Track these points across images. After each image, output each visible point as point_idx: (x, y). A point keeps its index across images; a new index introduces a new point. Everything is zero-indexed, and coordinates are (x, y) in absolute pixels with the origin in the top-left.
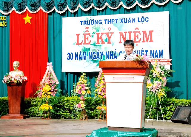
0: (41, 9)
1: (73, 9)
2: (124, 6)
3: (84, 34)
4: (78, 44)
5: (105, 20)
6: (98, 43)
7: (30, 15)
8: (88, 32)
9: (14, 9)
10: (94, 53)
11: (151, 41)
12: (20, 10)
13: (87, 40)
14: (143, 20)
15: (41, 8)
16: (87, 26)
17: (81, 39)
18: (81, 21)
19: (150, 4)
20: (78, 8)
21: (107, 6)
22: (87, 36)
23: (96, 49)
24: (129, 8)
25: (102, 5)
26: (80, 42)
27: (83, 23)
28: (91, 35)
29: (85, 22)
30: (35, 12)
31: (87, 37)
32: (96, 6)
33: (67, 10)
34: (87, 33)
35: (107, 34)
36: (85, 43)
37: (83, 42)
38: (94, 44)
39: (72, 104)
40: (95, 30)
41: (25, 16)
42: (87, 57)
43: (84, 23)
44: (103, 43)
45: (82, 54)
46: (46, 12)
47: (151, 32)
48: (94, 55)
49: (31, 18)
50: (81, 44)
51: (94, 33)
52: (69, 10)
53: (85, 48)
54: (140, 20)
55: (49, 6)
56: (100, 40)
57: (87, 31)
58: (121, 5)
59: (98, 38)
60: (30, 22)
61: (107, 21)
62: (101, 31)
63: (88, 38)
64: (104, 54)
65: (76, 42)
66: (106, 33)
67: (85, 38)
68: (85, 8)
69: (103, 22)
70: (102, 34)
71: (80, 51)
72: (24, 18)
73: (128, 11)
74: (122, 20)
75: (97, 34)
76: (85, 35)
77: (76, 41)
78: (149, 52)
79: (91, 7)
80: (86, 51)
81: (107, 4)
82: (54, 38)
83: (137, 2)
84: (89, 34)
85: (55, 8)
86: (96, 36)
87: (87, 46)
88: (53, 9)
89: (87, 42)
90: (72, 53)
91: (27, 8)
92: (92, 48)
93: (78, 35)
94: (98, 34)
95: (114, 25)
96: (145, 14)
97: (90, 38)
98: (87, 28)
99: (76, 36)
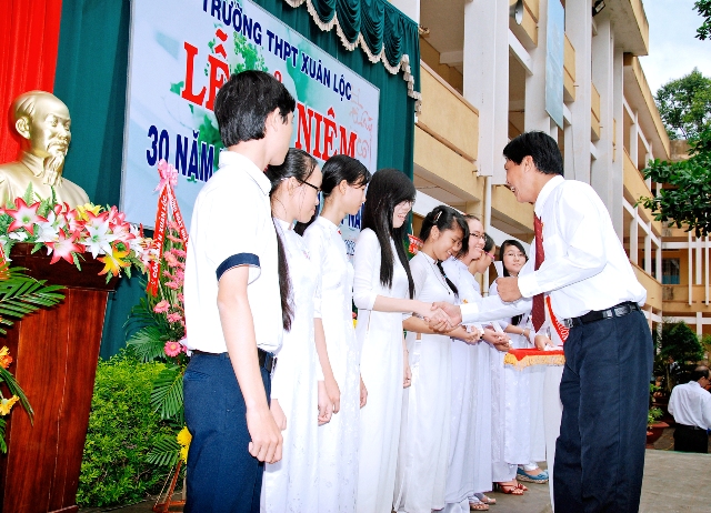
2: (311, 9)
3: (211, 59)
4: (188, 95)
5: (270, 34)
8: (225, 55)
14: (342, 87)
16: (223, 26)
17: (201, 77)
19: (356, 43)
22: (219, 73)
24: (322, 28)
26: (196, 92)
31: (218, 78)
34: (220, 57)
36: (211, 105)
37: (208, 96)
40: (241, 61)
43: (214, 7)
45: (199, 150)
50: (200, 100)
53: (209, 126)
54: (337, 85)
57: (220, 49)
58: (305, 4)
61: (273, 42)
65: (181, 84)
67: (213, 82)
69: (265, 39)
71: (195, 135)
74: (305, 61)
76: (213, 63)
77: (184, 79)
80: (213, 143)
83: (335, 19)
84: (225, 69)
90: (165, 134)
93: (192, 51)
95: (289, 67)
98: (222, 36)
99: (184, 53)
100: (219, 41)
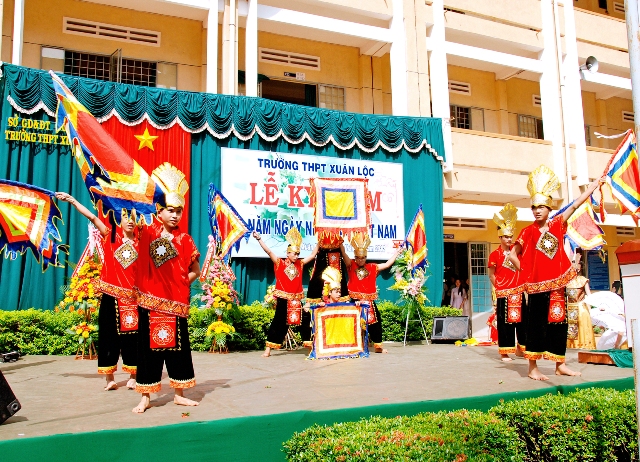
0: (177, 124)
1: (245, 134)
2: (335, 143)
3: (265, 185)
4: (253, 202)
5: (304, 164)
6: (292, 204)
7: (153, 131)
8: (274, 181)
9: (114, 112)
10: (285, 222)
11: (379, 209)
12: (131, 119)
13: (271, 197)
14: (365, 172)
15: (177, 120)
16: (271, 170)
17: (260, 193)
18: (261, 160)
19: (376, 147)
20: (254, 133)
21: (306, 139)
22: (271, 189)
23: (289, 215)
24: (344, 149)
25: (298, 135)
26: (257, 199)
27: (263, 162)
28: (280, 188)
29: (268, 163)
30: (165, 128)
31: (271, 191)
32: (289, 136)
33: (232, 134)
34: (271, 183)
35: (308, 189)
36: (268, 203)
37: (265, 200)
38: (284, 206)
39: (260, 320)
40: (285, 180)
41: (142, 133)
42: (272, 229)
43: (266, 164)
44: (301, 205)
45: (261, 222)
46: (190, 131)
47: (378, 194)
48: (285, 226)
49: (155, 137)
50: (260, 203)
51: (284, 185)
52: (237, 134)
53: (267, 211)
54: (361, 172)
55: (195, 120)
56: (295, 199)
57: (271, 179)
58: (331, 142)
59: (292, 196)
60: (151, 147)
61: (307, 166)
62: (297, 183)
63: (273, 194)
64: (304, 226)
65: (249, 199)
66: (306, 188)
67: (268, 194)
68: (268, 135)
69: (301, 166)
70: (300, 188)
71: (258, 217)
72: (137, 137)
73: (341, 153)
74: (332, 168)
75: (290, 187)
76: (267, 186)
77: (250, 197)
78: (376, 228)
79: (279, 135)
80: (270, 218)
81: (306, 135)
82: (201, 186)
83: (356, 141)
84: (275, 186)
85: (207, 126)
86: (287, 190)
87: (272, 209)
88: (204, 128)
89: (272, 200)
91: (146, 116)
92: (281, 214)
93: (254, 185)
94: (292, 188)
95: (320, 173)
96: (369, 164)
97: (277, 195)
98: (270, 173)
99: (250, 188)
100: (270, 177)
